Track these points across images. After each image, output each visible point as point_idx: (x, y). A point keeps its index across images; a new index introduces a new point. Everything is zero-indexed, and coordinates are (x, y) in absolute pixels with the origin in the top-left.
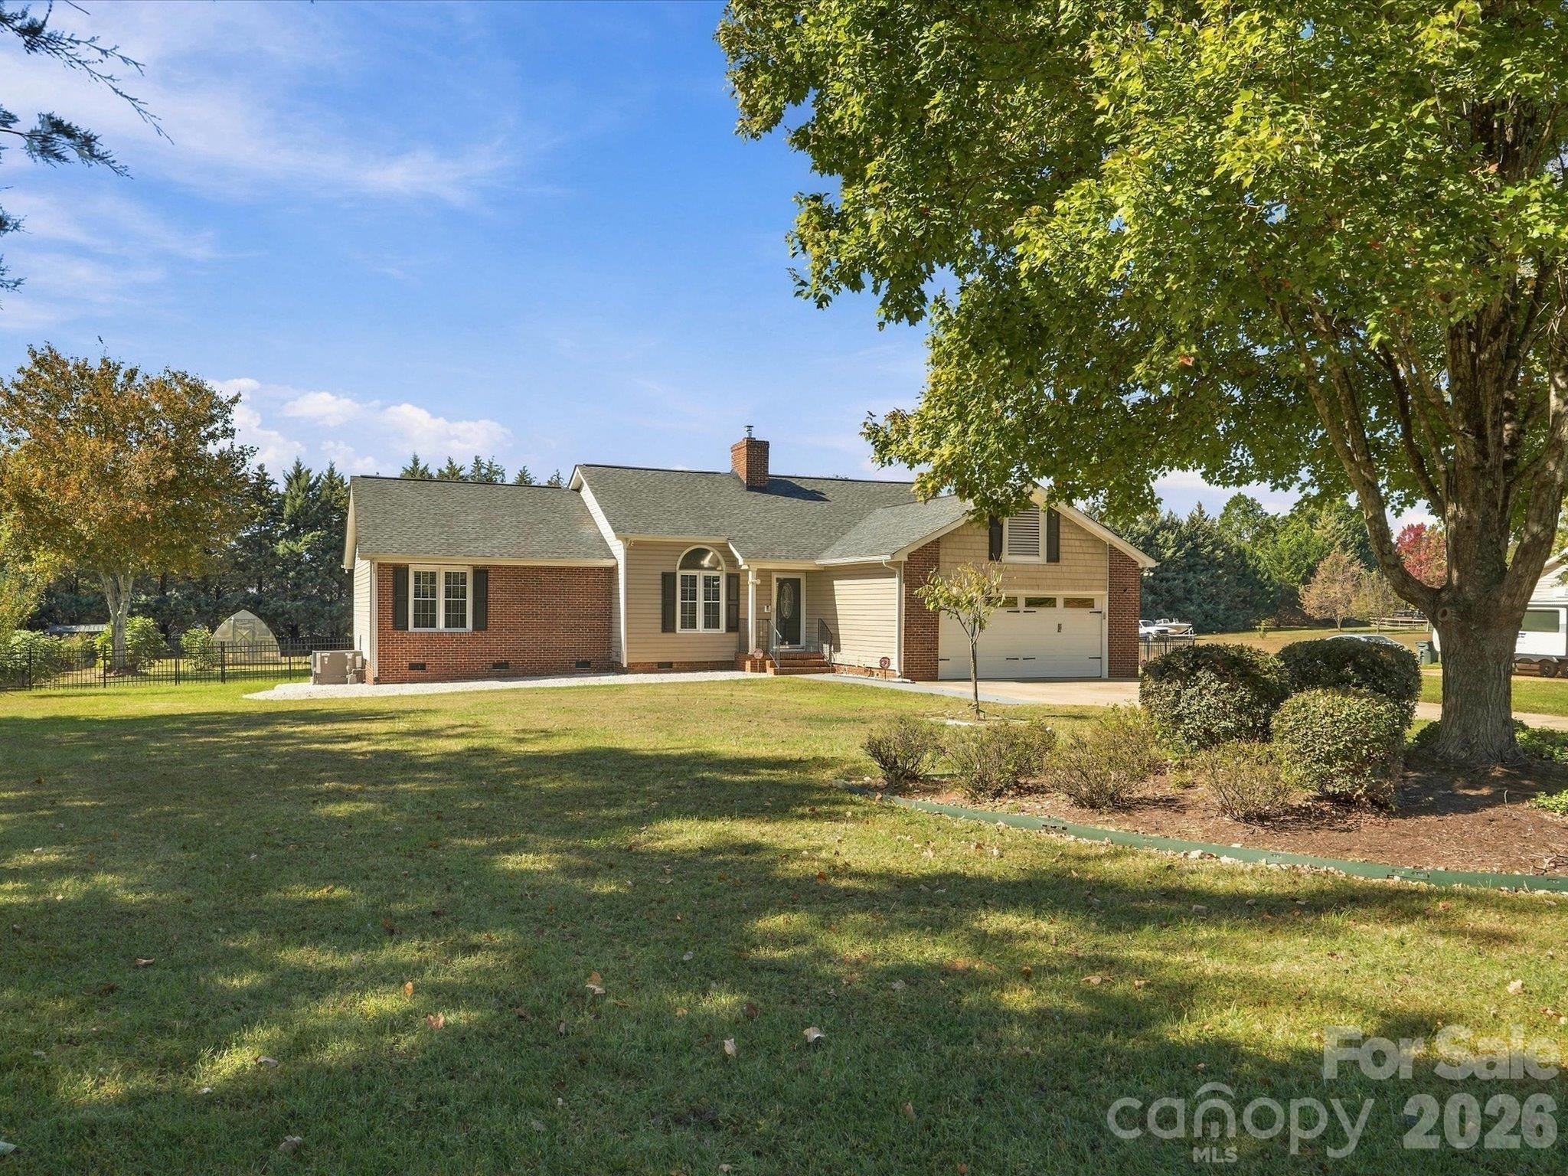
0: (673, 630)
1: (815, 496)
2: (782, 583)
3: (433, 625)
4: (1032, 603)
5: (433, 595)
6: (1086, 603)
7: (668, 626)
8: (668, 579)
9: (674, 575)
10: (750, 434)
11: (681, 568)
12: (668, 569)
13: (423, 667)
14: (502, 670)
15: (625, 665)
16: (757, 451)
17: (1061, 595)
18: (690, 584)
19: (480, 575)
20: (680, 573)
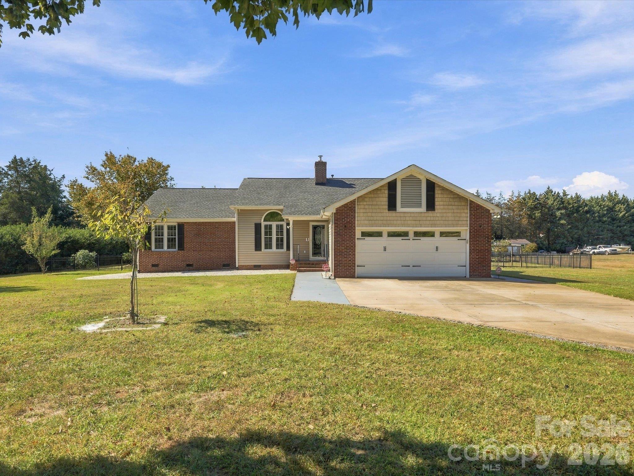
0: (260, 250)
1: (350, 186)
2: (315, 228)
3: (162, 248)
4: (417, 234)
5: (162, 235)
6: (457, 234)
7: (258, 247)
8: (258, 227)
9: (260, 224)
10: (321, 159)
11: (265, 220)
12: (258, 222)
13: (156, 265)
14: (189, 267)
15: (237, 266)
16: (321, 166)
17: (437, 230)
18: (269, 229)
19: (181, 226)
20: (263, 224)
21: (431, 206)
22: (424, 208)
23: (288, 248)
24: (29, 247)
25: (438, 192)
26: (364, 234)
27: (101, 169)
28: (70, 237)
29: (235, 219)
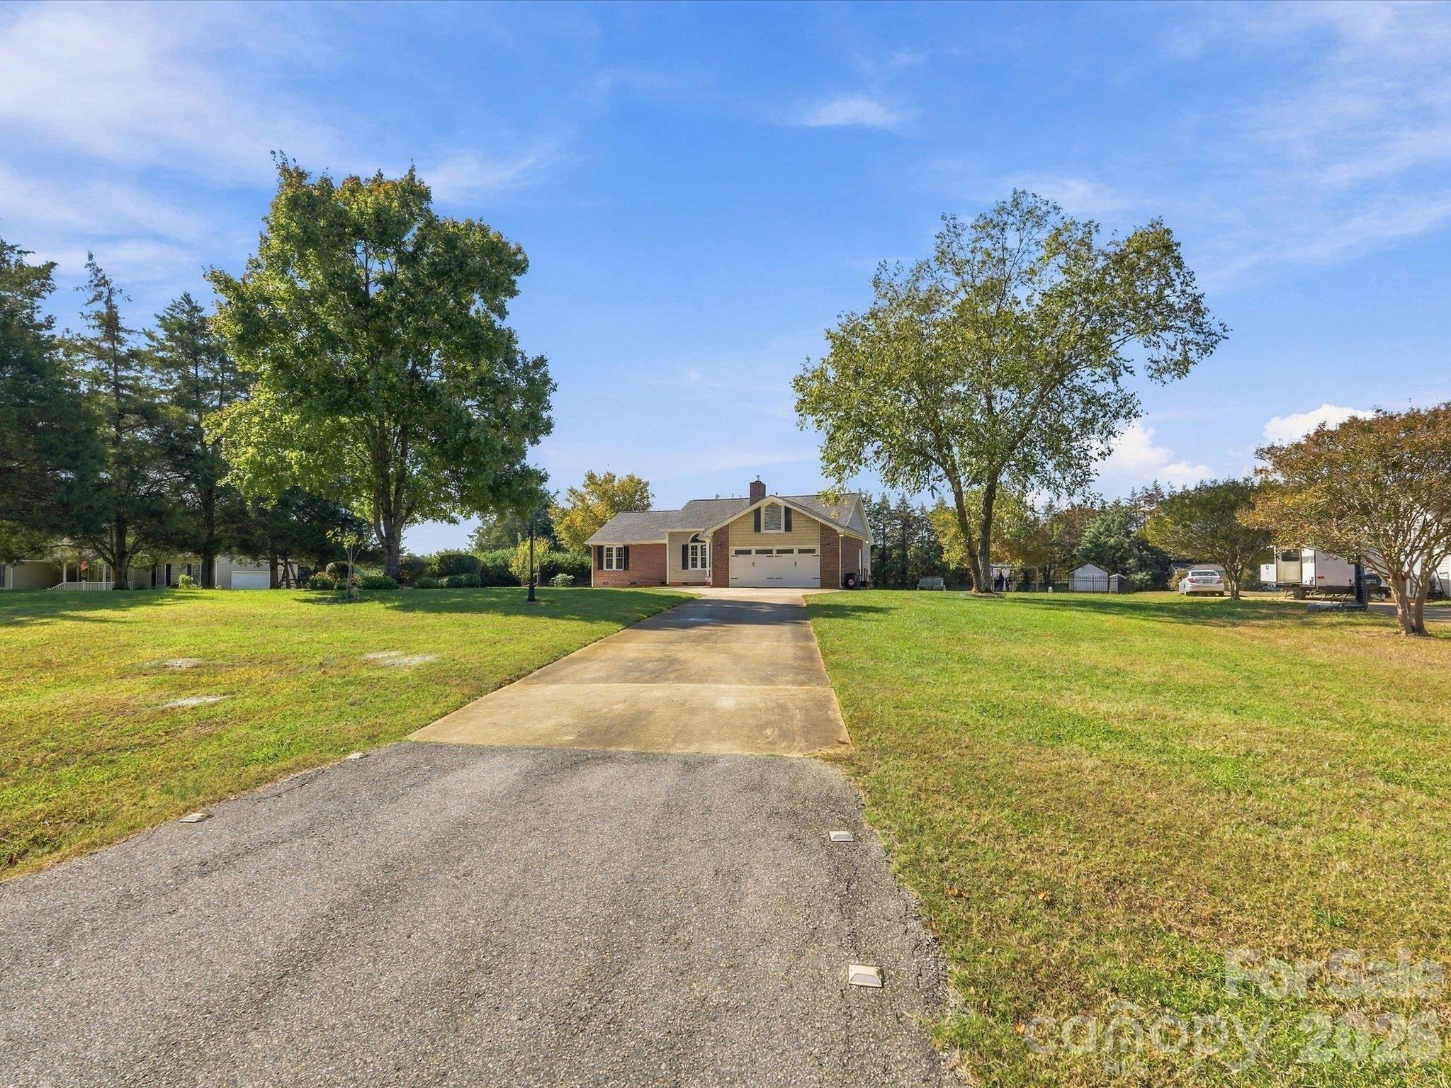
0: (688, 569)
3: (612, 568)
4: (778, 551)
5: (613, 557)
6: (813, 551)
7: (685, 566)
8: (685, 548)
9: (688, 545)
11: (691, 542)
12: (685, 543)
14: (633, 585)
15: (668, 583)
17: (796, 548)
18: (695, 548)
19: (627, 548)
20: (691, 545)
21: (788, 527)
22: (783, 530)
23: (704, 565)
24: (514, 569)
25: (793, 516)
26: (738, 552)
27: (583, 490)
28: (552, 562)
29: (666, 541)
